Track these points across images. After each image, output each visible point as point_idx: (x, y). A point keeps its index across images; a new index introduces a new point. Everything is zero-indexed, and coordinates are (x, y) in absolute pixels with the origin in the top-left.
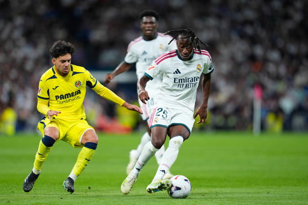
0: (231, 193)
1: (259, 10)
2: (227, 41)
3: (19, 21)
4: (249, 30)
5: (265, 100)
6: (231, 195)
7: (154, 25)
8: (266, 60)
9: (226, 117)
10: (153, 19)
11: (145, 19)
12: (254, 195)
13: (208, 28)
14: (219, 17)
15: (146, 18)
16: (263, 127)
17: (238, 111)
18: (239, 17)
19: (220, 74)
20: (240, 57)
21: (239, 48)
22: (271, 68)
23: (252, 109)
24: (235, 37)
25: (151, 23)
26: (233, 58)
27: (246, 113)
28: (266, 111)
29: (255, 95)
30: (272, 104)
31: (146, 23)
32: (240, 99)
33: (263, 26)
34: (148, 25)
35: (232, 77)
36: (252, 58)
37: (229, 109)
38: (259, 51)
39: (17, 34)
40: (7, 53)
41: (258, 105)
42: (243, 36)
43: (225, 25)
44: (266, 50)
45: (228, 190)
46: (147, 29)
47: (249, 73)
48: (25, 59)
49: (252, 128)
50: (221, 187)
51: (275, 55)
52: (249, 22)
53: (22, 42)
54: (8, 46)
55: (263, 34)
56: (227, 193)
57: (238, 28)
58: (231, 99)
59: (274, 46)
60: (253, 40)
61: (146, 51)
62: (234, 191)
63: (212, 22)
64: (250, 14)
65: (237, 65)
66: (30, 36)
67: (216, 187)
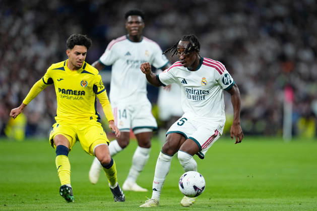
0: (259, 204)
1: (290, 6)
2: (256, 39)
3: (29, 16)
4: (279, 27)
5: (296, 103)
6: (259, 206)
7: (140, 24)
8: (297, 60)
9: (255, 121)
10: (140, 18)
11: (130, 18)
12: (284, 206)
13: (235, 25)
14: (247, 13)
15: (132, 18)
16: (294, 133)
17: (267, 114)
18: (269, 13)
19: (248, 75)
20: (269, 56)
21: (268, 47)
22: (303, 69)
23: (282, 113)
24: (263, 34)
25: (137, 22)
26: (262, 58)
27: (276, 117)
28: (297, 114)
29: (285, 98)
30: (304, 108)
31: (131, 23)
32: (269, 103)
33: (295, 22)
34: (133, 25)
35: (261, 78)
36: (282, 58)
37: (258, 113)
38: (290, 50)
39: (27, 30)
40: (16, 51)
41: (289, 109)
42: (272, 34)
43: (253, 21)
44: (298, 49)
45: (256, 200)
46: (133, 29)
47: (279, 74)
48: (36, 58)
49: (282, 134)
50: (249, 198)
51: (307, 55)
52: (279, 19)
53: (33, 39)
54: (18, 43)
55: (294, 31)
56: (256, 204)
57: (268, 25)
58: (260, 102)
59: (306, 45)
60: (284, 38)
61: (131, 53)
62: (263, 201)
63: (239, 18)
64: (280, 10)
65: (266, 65)
66: (41, 33)
67: (244, 197)
